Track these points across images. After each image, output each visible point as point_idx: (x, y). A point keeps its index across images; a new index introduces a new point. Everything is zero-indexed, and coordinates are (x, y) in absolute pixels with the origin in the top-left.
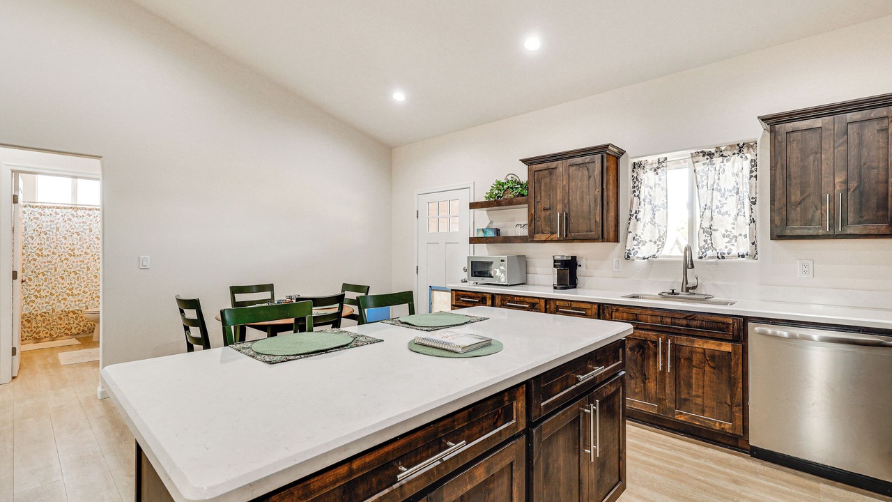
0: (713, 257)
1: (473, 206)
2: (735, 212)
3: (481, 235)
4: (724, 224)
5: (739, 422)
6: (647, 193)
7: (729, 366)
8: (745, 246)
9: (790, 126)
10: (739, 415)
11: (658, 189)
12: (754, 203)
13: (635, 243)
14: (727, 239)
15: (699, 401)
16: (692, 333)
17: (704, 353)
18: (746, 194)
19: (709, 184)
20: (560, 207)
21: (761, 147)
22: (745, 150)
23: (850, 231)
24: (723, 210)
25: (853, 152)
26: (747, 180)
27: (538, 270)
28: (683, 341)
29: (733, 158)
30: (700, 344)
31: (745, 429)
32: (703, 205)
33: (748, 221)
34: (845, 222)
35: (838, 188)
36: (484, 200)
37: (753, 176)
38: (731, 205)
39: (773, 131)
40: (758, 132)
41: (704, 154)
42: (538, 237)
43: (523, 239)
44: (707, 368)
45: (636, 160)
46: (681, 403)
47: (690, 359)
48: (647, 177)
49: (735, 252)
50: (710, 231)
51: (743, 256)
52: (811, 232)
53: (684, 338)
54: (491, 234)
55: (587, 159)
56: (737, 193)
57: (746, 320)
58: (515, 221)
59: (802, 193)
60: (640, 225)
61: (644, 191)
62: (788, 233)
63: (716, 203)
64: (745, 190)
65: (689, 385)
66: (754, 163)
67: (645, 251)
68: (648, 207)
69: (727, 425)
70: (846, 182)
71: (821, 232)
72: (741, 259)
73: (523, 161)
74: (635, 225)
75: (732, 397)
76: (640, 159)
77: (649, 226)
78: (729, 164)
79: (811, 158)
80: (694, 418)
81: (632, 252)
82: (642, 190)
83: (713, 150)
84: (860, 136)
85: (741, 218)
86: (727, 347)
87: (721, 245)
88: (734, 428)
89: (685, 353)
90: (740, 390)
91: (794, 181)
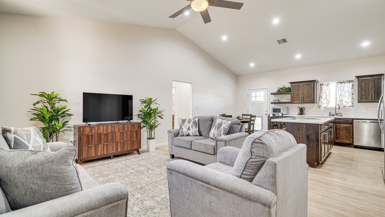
0: (343, 107)
1: (272, 94)
2: (348, 96)
3: (274, 101)
4: (345, 99)
5: (351, 141)
6: (324, 91)
7: (349, 129)
8: (350, 104)
9: (362, 78)
10: (351, 139)
11: (327, 91)
12: (353, 94)
13: (321, 103)
14: (346, 103)
15: (342, 137)
16: (340, 123)
17: (343, 127)
18: (351, 92)
19: (342, 90)
20: (301, 95)
21: (355, 82)
22: (351, 82)
23: (375, 101)
24: (345, 96)
25: (376, 85)
26: (351, 89)
27: (291, 111)
28: (338, 125)
29: (347, 84)
30: (342, 125)
31: (353, 142)
32: (340, 95)
33: (351, 98)
34: (374, 99)
35: (373, 92)
36: (276, 92)
37: (352, 88)
38: (347, 95)
39: (358, 79)
40: (354, 78)
41: (340, 82)
42: (294, 102)
43: (289, 103)
44: (344, 130)
45: (321, 83)
46: (337, 138)
47: (340, 129)
48: (324, 87)
49: (348, 105)
50: (342, 101)
51: (350, 106)
52: (367, 101)
53: (338, 124)
54: (277, 101)
55: (310, 83)
56: (348, 92)
57: (353, 119)
58: (286, 98)
59: (365, 93)
60: (323, 99)
61: (323, 91)
62: (362, 101)
63: (343, 94)
64: (350, 91)
65: (339, 134)
66: (353, 85)
67: (324, 106)
68: (325, 95)
69: (349, 142)
70: (375, 91)
71: (369, 101)
72: (349, 107)
73: (290, 83)
74: (321, 99)
75: (350, 136)
76: (322, 83)
77: (325, 100)
78: (347, 85)
79: (367, 85)
80: (341, 141)
81: (321, 106)
82: (323, 90)
83: (342, 82)
84: (378, 82)
85: (349, 98)
86: (349, 125)
87: (344, 104)
88: (350, 142)
89: (338, 127)
90: (352, 134)
91: (363, 90)
